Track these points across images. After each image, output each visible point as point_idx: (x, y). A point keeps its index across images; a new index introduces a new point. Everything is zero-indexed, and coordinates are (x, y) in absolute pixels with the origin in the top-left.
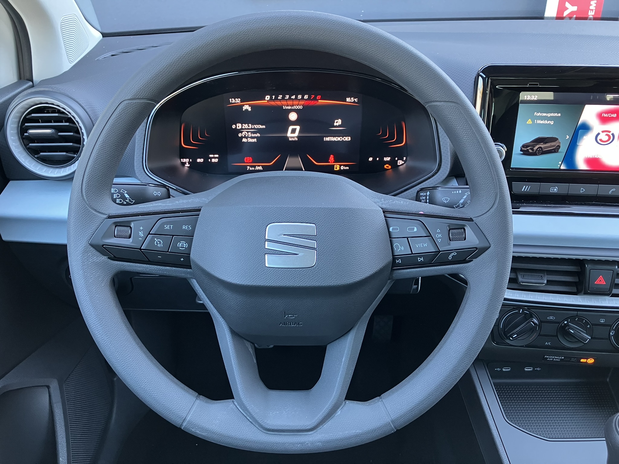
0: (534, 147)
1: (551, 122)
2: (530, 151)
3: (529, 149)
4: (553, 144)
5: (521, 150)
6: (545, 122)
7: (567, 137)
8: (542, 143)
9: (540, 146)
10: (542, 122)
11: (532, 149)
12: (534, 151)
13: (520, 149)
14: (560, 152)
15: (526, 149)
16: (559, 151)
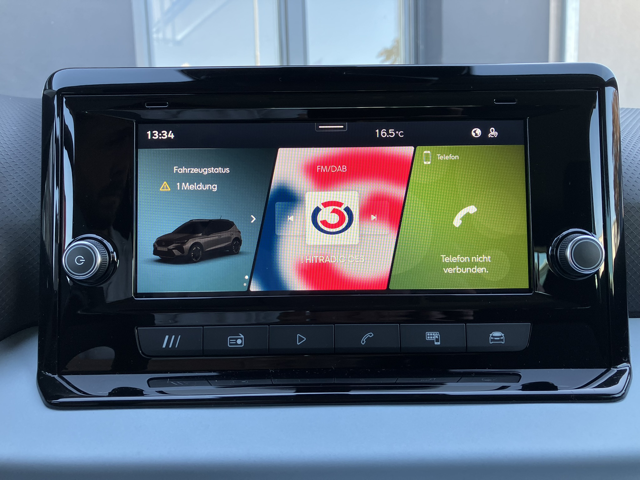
0: (184, 243)
1: (212, 187)
2: (176, 252)
3: (173, 249)
4: (224, 235)
5: (156, 252)
6: (199, 187)
7: (253, 219)
8: (201, 234)
9: (197, 240)
10: (192, 187)
11: (180, 249)
12: (186, 253)
13: (152, 249)
14: (242, 253)
15: (165, 249)
16: (241, 250)
